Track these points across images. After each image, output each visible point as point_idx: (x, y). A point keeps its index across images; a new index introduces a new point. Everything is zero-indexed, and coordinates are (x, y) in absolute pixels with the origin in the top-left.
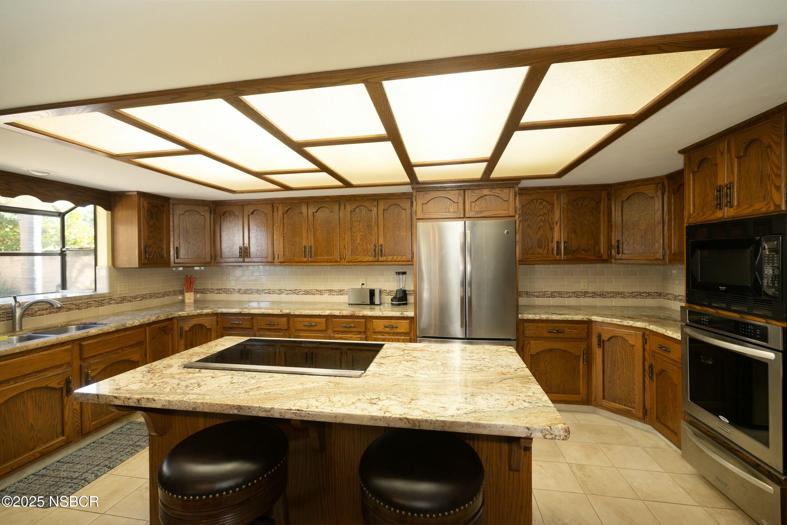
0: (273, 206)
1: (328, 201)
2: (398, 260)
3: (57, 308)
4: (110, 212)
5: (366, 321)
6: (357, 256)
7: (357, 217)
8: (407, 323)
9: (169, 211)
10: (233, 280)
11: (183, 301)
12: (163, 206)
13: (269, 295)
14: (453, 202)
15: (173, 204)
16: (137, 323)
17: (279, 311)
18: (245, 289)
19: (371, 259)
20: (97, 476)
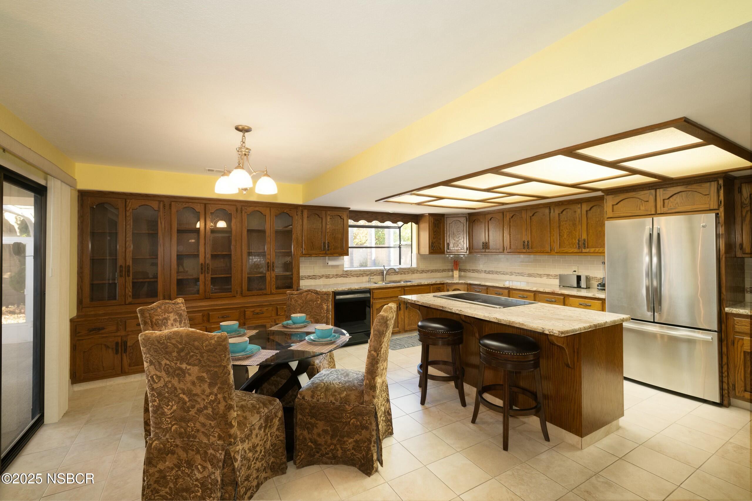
0: (503, 214)
1: (541, 208)
2: (599, 252)
3: (397, 272)
4: (417, 225)
5: (564, 298)
6: (564, 248)
7: (564, 218)
8: (599, 303)
9: (444, 222)
10: (482, 264)
11: (453, 276)
12: (441, 219)
13: (504, 275)
14: (644, 201)
15: (446, 218)
16: (426, 283)
17: (503, 285)
18: (489, 270)
19: (576, 250)
20: (408, 347)
